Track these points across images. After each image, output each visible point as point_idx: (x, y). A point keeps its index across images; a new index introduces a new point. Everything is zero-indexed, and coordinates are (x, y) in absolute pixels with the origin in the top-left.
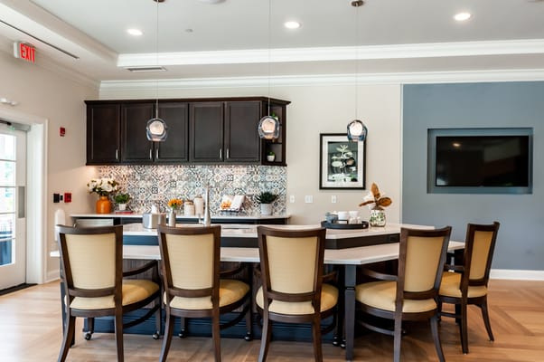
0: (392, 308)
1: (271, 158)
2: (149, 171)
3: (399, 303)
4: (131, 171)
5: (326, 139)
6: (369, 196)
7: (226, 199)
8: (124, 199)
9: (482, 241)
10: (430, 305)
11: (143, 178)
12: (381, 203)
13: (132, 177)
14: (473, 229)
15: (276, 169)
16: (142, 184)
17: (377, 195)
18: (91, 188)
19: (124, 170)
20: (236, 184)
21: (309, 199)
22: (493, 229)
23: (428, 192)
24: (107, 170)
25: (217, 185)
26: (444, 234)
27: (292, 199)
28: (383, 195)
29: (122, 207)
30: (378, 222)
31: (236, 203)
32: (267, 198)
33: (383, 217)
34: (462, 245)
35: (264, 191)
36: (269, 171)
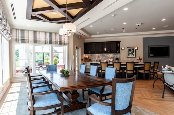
0: (143, 72)
1: (118, 52)
2: (94, 55)
3: (144, 72)
4: (91, 55)
5: (128, 48)
6: (138, 58)
7: (109, 59)
8: (90, 60)
9: (156, 64)
10: (148, 72)
11: (93, 56)
12: (140, 59)
13: (91, 56)
14: (155, 62)
15: (118, 54)
16: (93, 57)
17: (140, 58)
18: (85, 58)
19: (90, 55)
20: (111, 57)
21: (125, 59)
22: (158, 62)
23: (148, 57)
24: (86, 55)
25: (107, 57)
26: (150, 63)
27: (121, 59)
28: (141, 58)
29: (90, 61)
30: (140, 62)
31: (111, 60)
32: (117, 59)
33: (141, 61)
34: (153, 65)
35: (116, 58)
36: (117, 54)
